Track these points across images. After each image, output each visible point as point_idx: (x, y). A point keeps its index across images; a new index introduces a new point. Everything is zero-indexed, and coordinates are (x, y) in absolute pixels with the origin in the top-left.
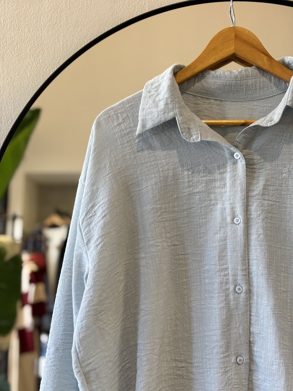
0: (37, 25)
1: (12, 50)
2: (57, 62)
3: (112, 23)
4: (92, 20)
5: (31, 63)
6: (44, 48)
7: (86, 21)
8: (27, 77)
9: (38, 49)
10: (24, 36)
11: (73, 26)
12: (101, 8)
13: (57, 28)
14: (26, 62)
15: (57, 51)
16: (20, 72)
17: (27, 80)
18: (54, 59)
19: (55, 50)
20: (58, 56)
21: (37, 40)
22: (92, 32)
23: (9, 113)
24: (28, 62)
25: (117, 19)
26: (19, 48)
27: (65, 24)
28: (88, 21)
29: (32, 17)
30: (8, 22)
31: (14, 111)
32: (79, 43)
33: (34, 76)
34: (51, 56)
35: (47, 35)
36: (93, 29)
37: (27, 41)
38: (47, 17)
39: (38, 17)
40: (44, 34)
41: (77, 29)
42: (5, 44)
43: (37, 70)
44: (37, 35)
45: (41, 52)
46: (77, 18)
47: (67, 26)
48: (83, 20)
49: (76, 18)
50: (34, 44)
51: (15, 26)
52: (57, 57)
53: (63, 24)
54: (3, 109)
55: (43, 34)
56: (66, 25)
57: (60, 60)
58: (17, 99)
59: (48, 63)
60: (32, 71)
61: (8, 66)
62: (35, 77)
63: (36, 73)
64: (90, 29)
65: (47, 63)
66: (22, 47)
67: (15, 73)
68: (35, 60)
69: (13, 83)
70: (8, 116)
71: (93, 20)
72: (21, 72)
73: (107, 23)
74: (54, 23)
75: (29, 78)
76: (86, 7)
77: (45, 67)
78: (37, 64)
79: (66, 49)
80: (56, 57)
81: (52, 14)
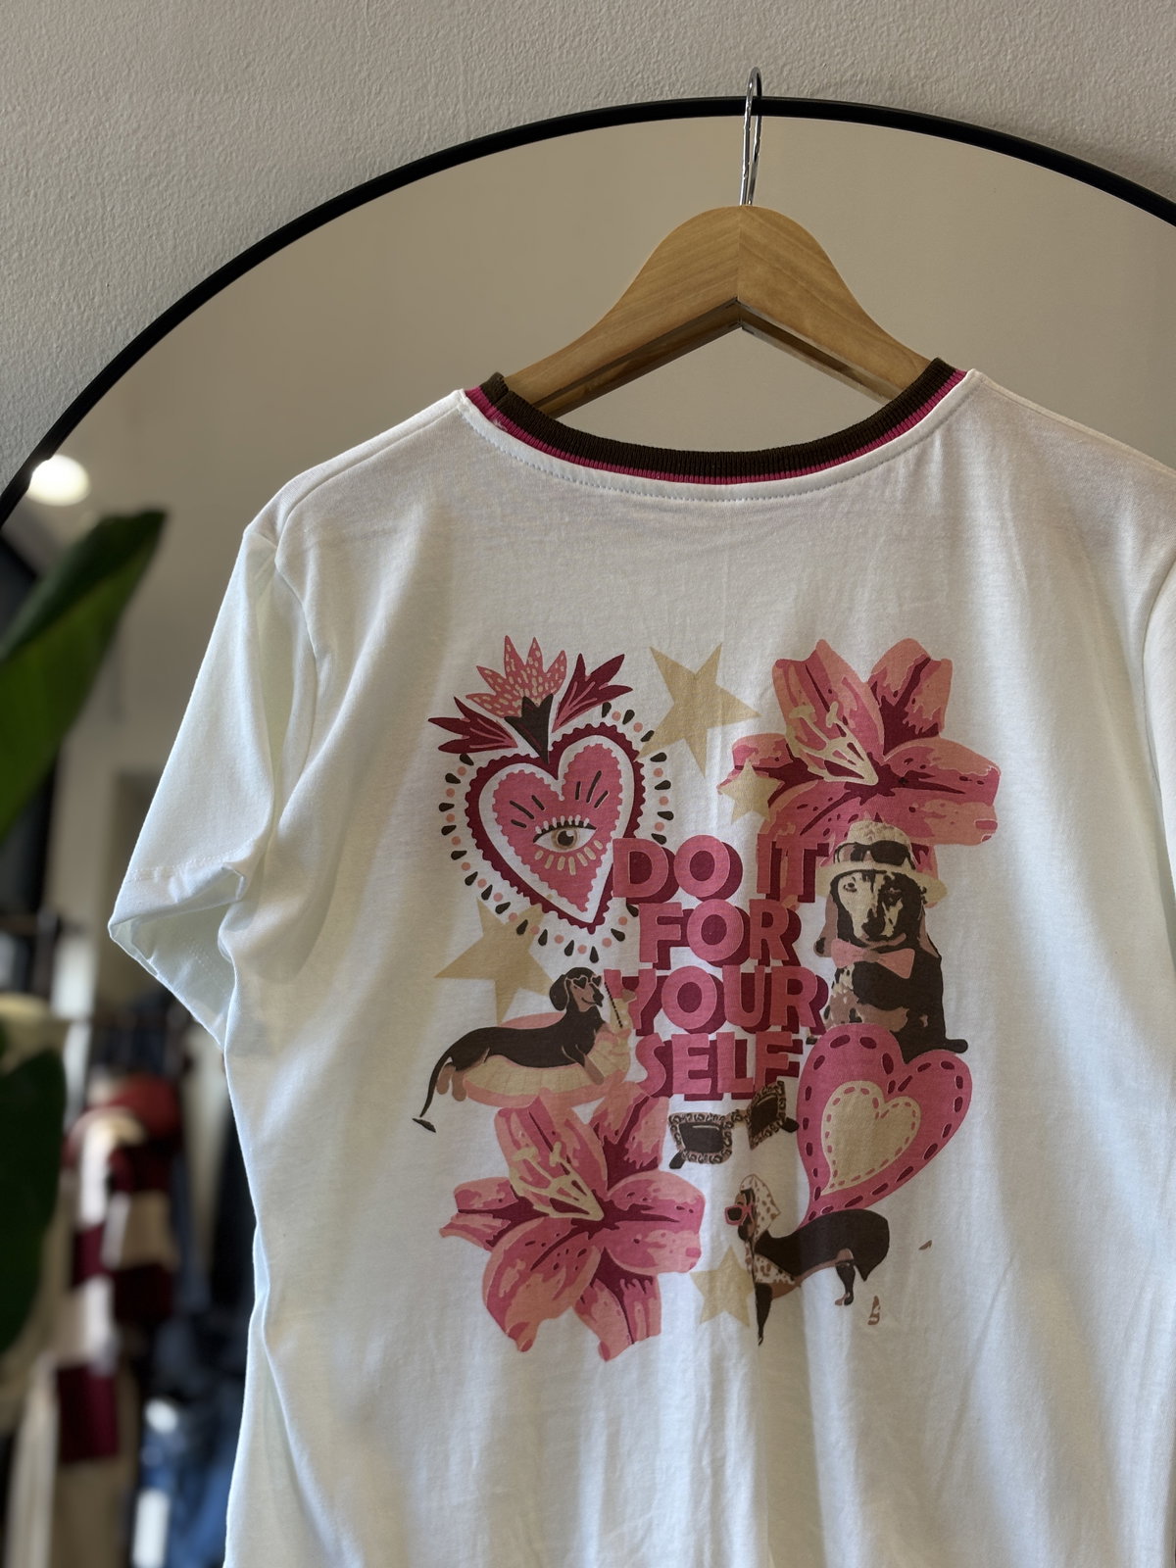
0: (89, 178)
2: (154, 303)
3: (343, 178)
4: (275, 165)
5: (64, 307)
6: (110, 258)
7: (257, 168)
8: (50, 354)
9: (90, 259)
10: (45, 213)
12: (305, 126)
13: (156, 189)
14: (46, 302)
15: (155, 268)
16: (27, 334)
17: (49, 363)
18: (141, 295)
19: (146, 264)
20: (158, 283)
21: (89, 229)
22: (273, 208)
24: (54, 304)
25: (361, 167)
26: (26, 256)
27: (182, 178)
28: (263, 170)
29: (74, 149)
32: (228, 241)
33: (73, 349)
34: (134, 282)
35: (123, 213)
36: (276, 197)
37: (52, 233)
38: (125, 151)
39: (92, 152)
40: (112, 210)
41: (223, 194)
43: (82, 329)
44: (87, 212)
45: (100, 270)
46: (225, 161)
47: (191, 186)
48: (246, 164)
49: (221, 159)
50: (77, 243)
53: (176, 178)
55: (109, 209)
56: (188, 180)
57: (162, 297)
59: (122, 307)
60: (66, 332)
62: (76, 353)
63: (79, 340)
64: (267, 197)
65: (118, 307)
66: (35, 251)
68: (77, 294)
71: (278, 167)
72: (30, 336)
73: (326, 177)
74: (147, 174)
75: (54, 355)
76: (257, 122)
77: (110, 322)
78: (83, 313)
79: (184, 261)
80: (149, 288)
81: (141, 145)
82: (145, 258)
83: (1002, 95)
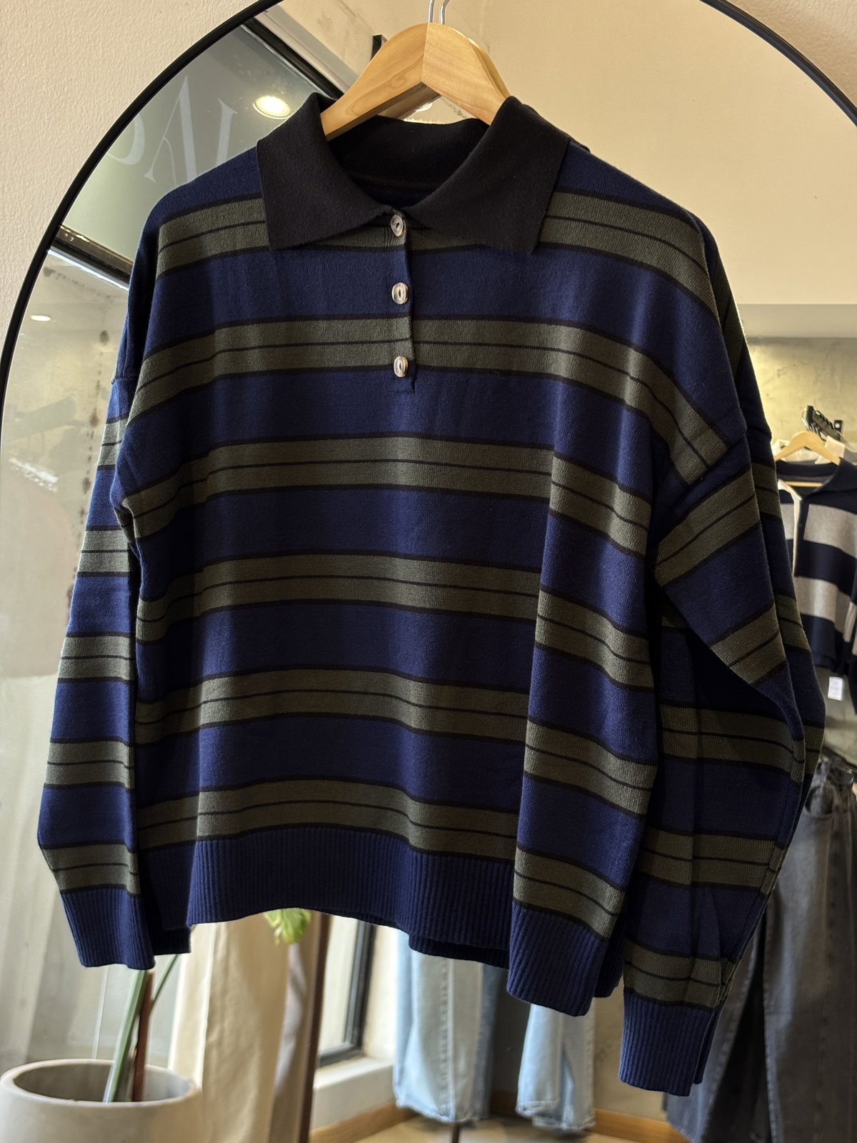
0: (57, 14)
1: (17, 69)
8: (44, 123)
9: (61, 64)
10: (36, 37)
11: (119, 13)
16: (32, 112)
21: (59, 46)
23: (15, 197)
24: (45, 93)
30: (8, 11)
31: (24, 193)
42: (5, 56)
43: (59, 107)
44: (57, 36)
50: (54, 53)
51: (20, 18)
52: (94, 81)
54: (6, 189)
55: (68, 32)
58: (29, 168)
59: (79, 92)
60: (51, 112)
61: (12, 102)
63: (58, 114)
67: (24, 115)
69: (20, 136)
70: (15, 203)
72: (34, 113)
74: (86, 10)
82: (88, 61)
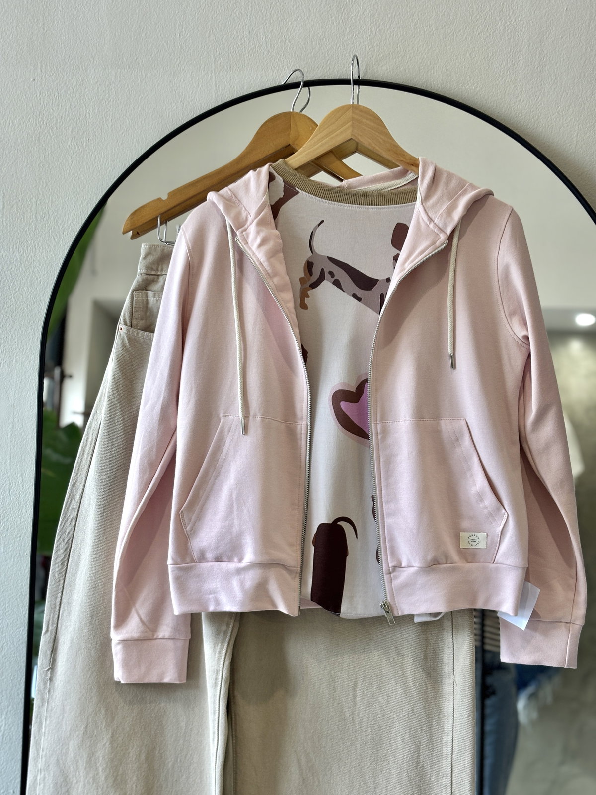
27: (114, 100)
29: (75, 90)
35: (93, 113)
38: (93, 90)
47: (117, 103)
76: (140, 79)
83: (405, 71)
